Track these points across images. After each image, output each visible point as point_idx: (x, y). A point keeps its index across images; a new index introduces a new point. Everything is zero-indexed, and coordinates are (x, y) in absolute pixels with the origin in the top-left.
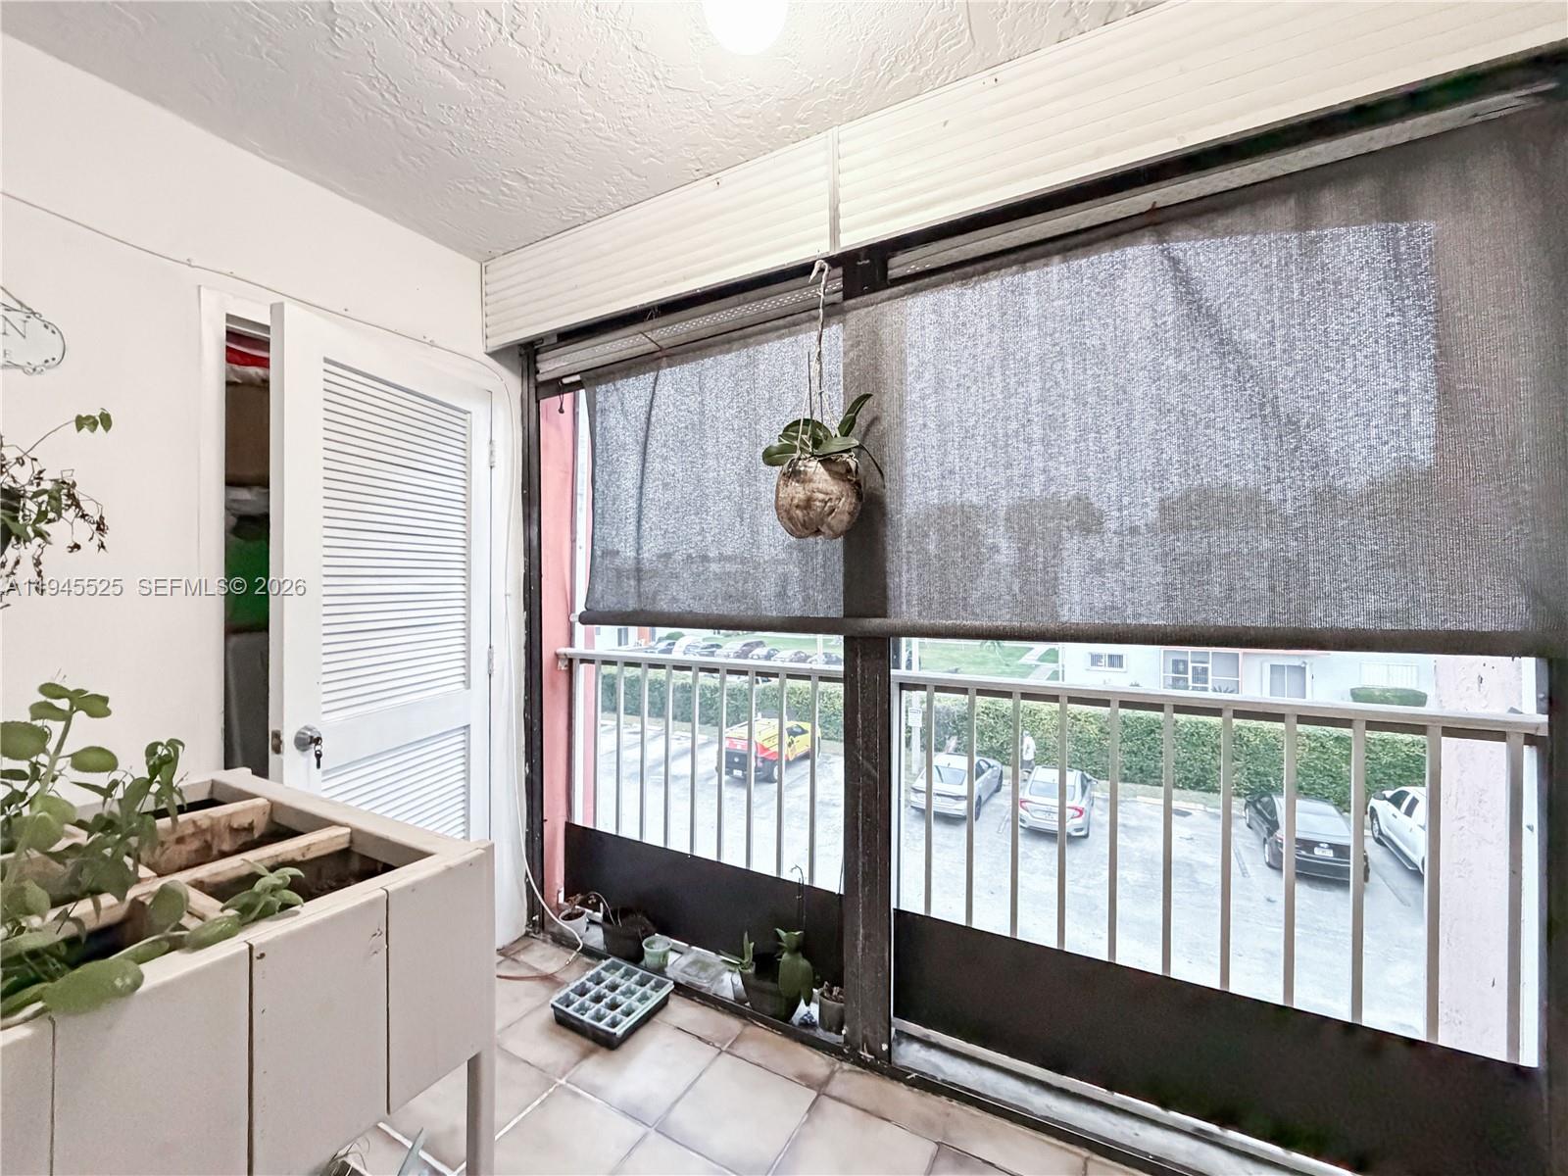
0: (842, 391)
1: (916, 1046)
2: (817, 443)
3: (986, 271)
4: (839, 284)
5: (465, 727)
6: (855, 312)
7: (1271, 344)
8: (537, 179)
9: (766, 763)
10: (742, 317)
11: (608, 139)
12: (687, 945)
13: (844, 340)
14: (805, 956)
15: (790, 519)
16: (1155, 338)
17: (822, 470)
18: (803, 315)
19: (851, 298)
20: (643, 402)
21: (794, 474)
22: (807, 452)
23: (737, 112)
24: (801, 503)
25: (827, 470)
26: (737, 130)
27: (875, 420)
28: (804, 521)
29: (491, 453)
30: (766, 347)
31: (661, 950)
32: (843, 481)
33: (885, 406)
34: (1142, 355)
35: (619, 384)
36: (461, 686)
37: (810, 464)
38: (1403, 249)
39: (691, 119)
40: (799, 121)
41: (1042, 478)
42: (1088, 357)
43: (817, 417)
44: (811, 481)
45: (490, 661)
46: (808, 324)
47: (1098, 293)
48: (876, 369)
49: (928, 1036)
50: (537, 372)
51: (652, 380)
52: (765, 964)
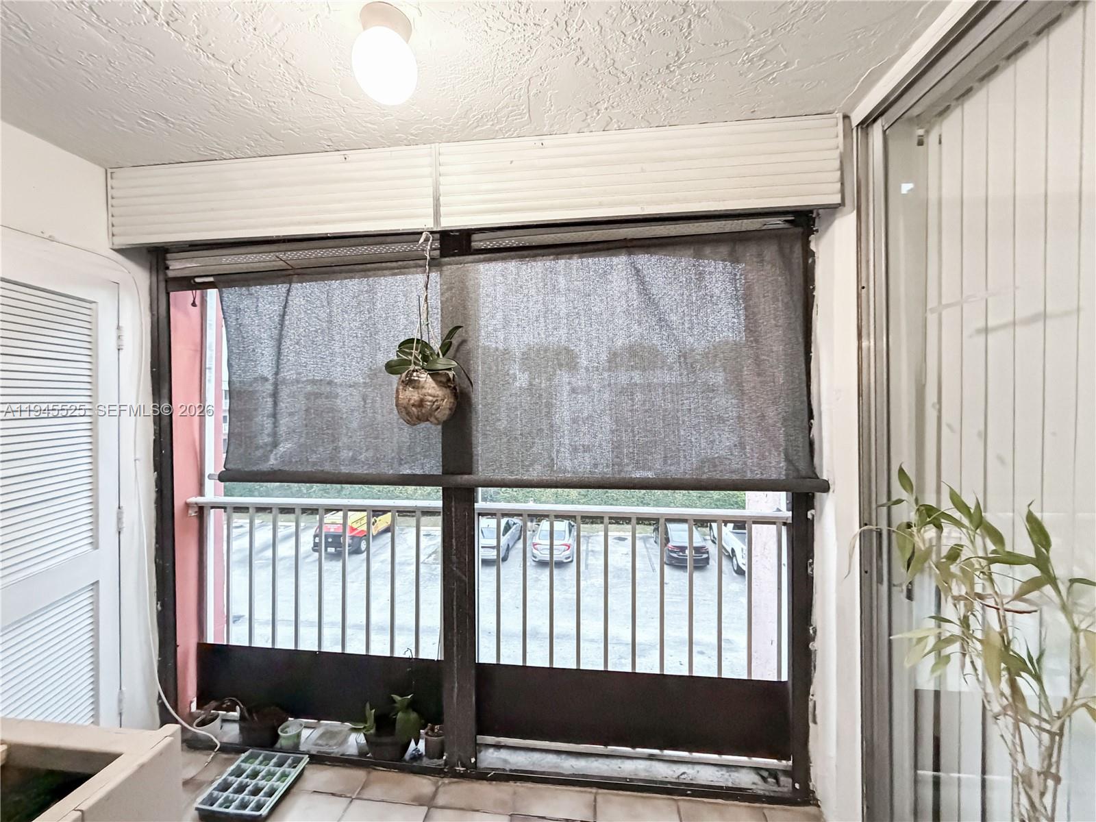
0: (440, 319)
1: (491, 750)
2: (425, 358)
3: (535, 256)
4: (437, 244)
5: (93, 584)
6: (449, 267)
7: (683, 324)
8: (178, 122)
9: (355, 540)
10: (362, 254)
11: (253, 111)
12: (316, 721)
13: (441, 285)
14: (414, 710)
15: (408, 413)
16: (627, 312)
17: (431, 380)
18: (411, 262)
19: (445, 257)
20: (277, 308)
21: (410, 382)
22: (418, 365)
23: (365, 119)
24: (416, 403)
25: (434, 380)
26: (364, 129)
27: (464, 342)
28: (418, 416)
29: (119, 337)
30: (382, 280)
31: (294, 733)
32: (446, 387)
33: (470, 333)
34: (620, 321)
35: (253, 289)
36: (89, 548)
37: (422, 375)
38: (738, 285)
39: (328, 115)
40: (412, 134)
41: (568, 388)
42: (593, 317)
43: (425, 339)
44: (423, 387)
45: (119, 520)
46: (415, 269)
47: (598, 281)
48: (465, 308)
49: (499, 742)
50: (167, 268)
51: (284, 290)
52: (384, 724)
